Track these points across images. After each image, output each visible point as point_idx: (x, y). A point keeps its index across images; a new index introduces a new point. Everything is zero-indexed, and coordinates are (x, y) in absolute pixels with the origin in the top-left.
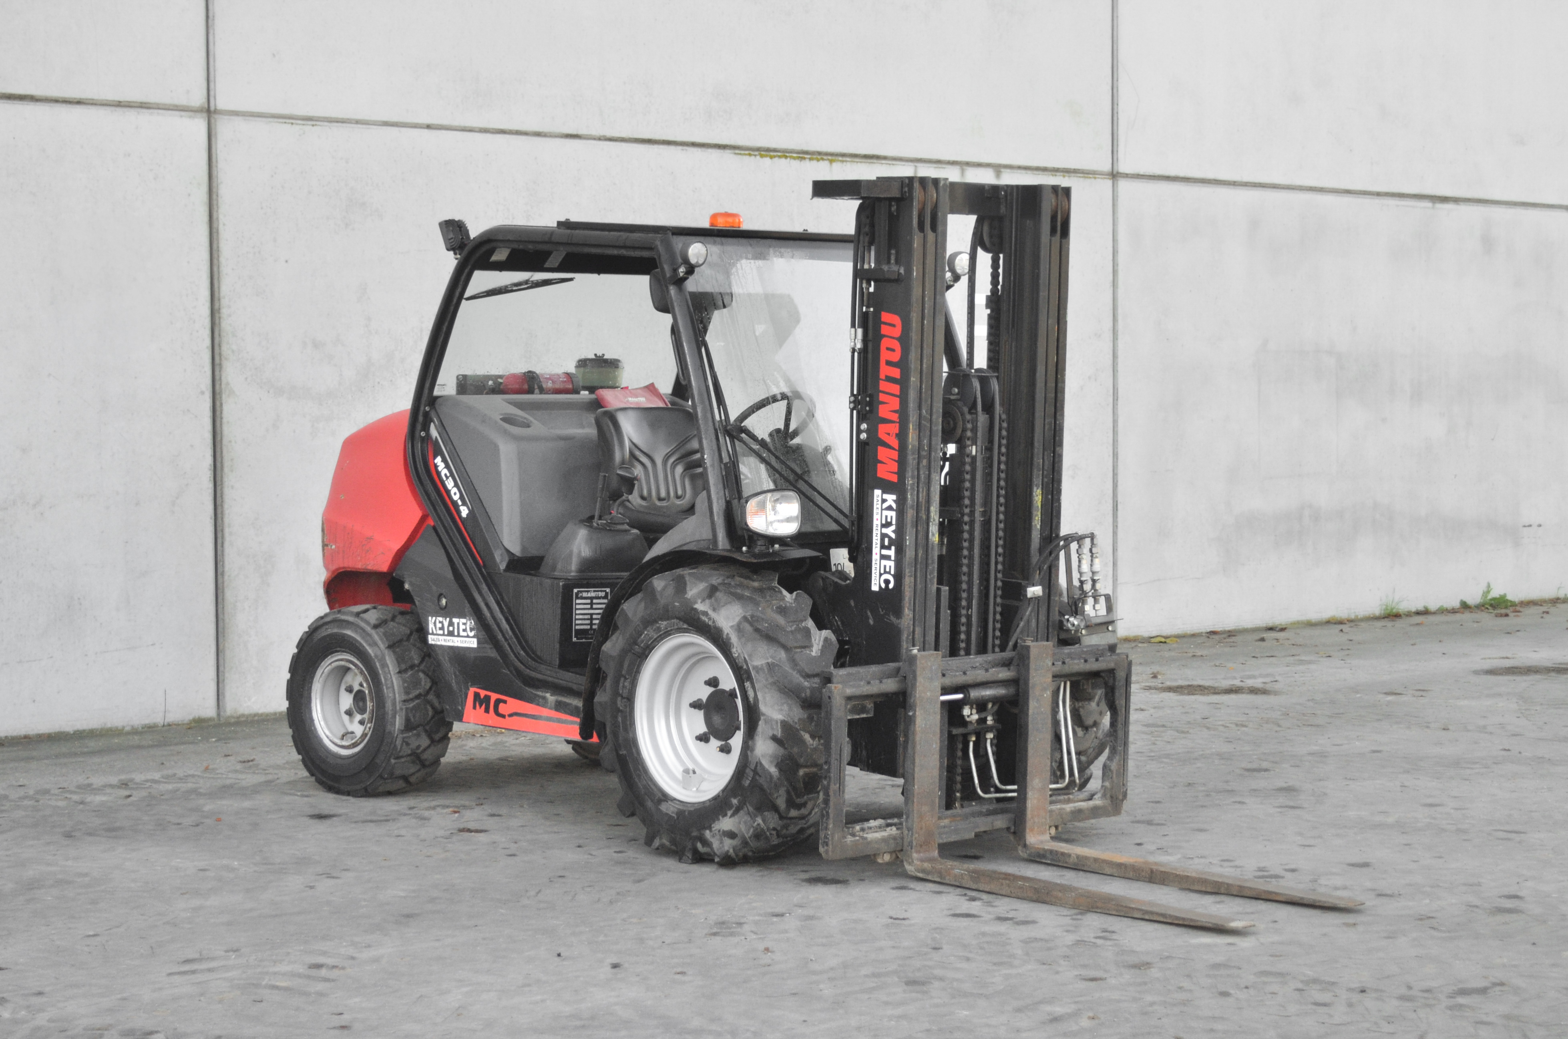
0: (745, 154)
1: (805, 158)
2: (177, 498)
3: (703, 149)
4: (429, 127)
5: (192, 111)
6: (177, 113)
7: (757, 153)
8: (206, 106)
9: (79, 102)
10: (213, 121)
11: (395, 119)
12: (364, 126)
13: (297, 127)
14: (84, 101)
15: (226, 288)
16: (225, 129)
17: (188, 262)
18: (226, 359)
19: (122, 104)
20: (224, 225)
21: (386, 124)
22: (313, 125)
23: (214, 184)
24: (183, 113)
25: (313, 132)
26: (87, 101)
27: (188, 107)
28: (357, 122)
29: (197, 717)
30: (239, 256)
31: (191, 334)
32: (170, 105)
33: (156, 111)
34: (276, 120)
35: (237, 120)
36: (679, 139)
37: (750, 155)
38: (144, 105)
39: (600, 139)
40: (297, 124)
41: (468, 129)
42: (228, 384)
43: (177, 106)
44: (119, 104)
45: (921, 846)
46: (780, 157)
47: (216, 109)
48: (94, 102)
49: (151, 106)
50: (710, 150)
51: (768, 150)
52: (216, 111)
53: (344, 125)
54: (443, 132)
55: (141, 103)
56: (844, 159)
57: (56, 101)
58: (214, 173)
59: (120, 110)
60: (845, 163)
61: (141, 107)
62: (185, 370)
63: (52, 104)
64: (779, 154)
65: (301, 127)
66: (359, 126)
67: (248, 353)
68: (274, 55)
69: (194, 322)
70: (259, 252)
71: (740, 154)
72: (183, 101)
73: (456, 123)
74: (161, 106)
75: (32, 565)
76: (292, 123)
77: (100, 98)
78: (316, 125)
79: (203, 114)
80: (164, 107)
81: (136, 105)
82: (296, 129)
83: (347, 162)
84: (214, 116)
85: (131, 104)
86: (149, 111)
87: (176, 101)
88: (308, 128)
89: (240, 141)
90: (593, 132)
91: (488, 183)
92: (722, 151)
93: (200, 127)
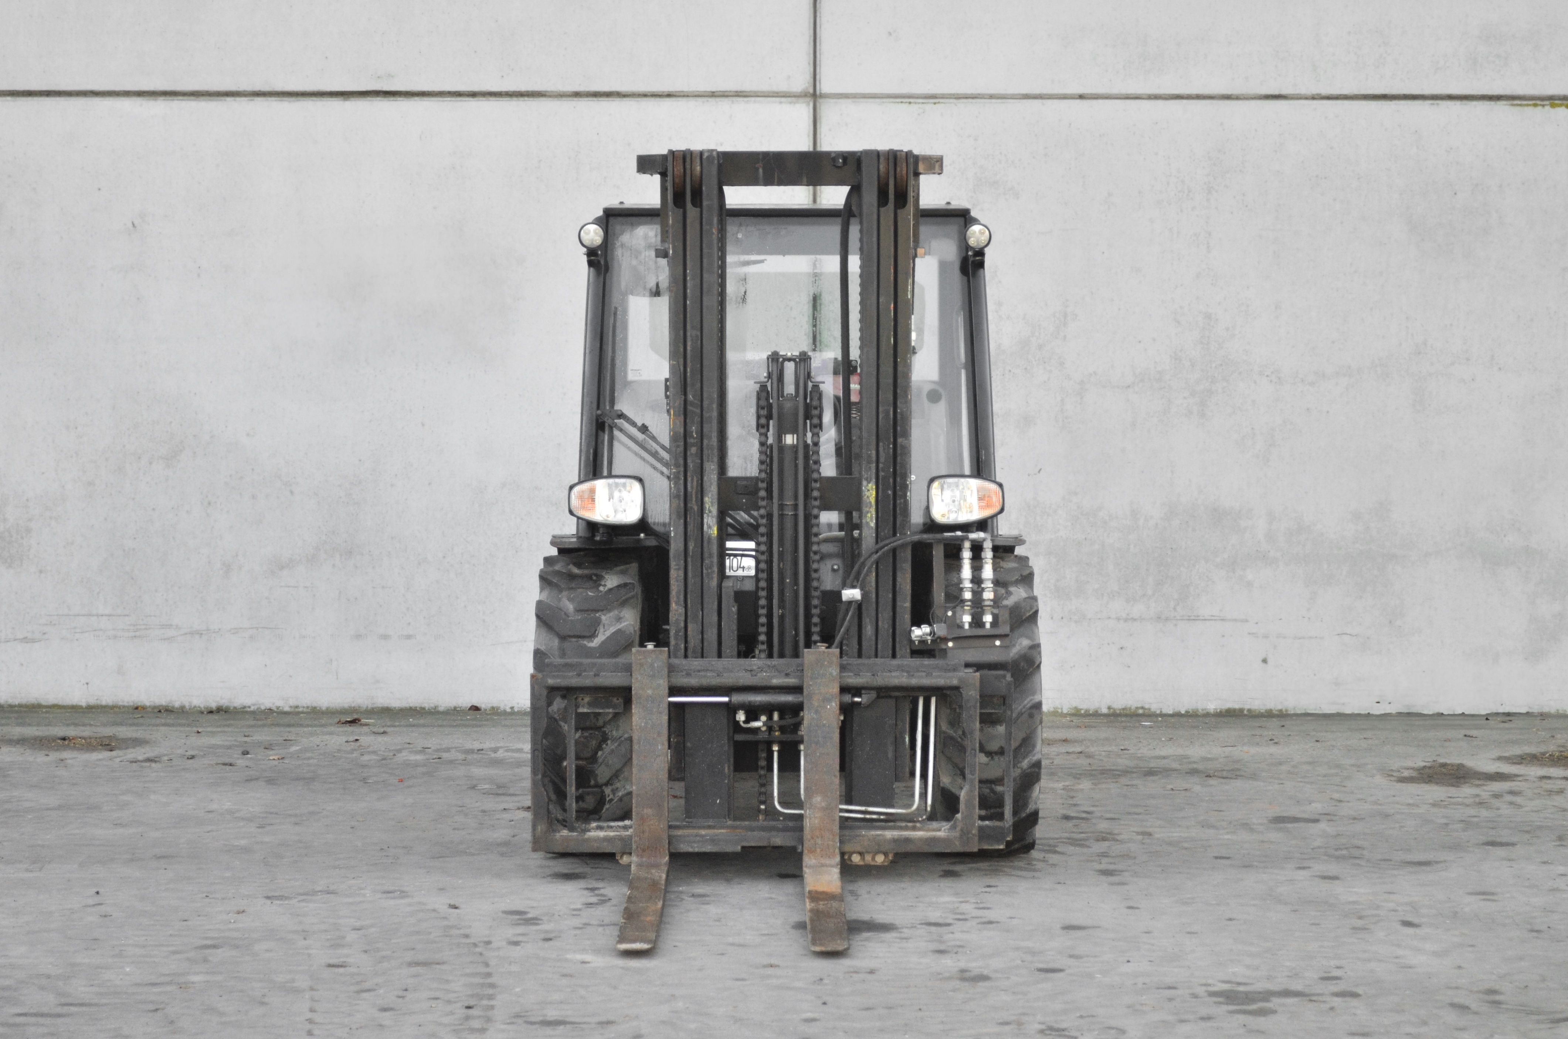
0: (1528, 105)
3: (1465, 102)
4: (1081, 97)
5: (795, 96)
6: (778, 99)
7: (1547, 103)
8: (811, 90)
9: (669, 95)
10: (818, 105)
11: (1037, 91)
12: (1000, 101)
13: (917, 106)
14: (674, 94)
16: (830, 113)
19: (716, 94)
21: (1027, 97)
22: (935, 103)
24: (783, 99)
25: (932, 110)
26: (677, 94)
27: (788, 92)
28: (991, 97)
31: (788, 321)
32: (769, 92)
33: (753, 99)
34: (892, 100)
35: (845, 104)
36: (1427, 92)
37: (1535, 105)
38: (740, 94)
39: (1313, 98)
40: (916, 103)
41: (1132, 96)
43: (777, 93)
44: (713, 95)
47: (821, 93)
48: (686, 94)
49: (748, 94)
50: (1475, 103)
52: (822, 96)
53: (974, 101)
54: (1100, 101)
55: (736, 92)
57: (645, 95)
59: (712, 100)
61: (737, 96)
63: (639, 99)
65: (920, 105)
66: (994, 101)
68: (890, 34)
69: (791, 309)
71: (1520, 105)
72: (783, 87)
73: (1115, 91)
74: (759, 94)
76: (910, 103)
77: (690, 90)
78: (939, 103)
79: (808, 99)
80: (762, 94)
81: (731, 94)
82: (915, 109)
83: (976, 140)
84: (820, 101)
85: (726, 94)
86: (746, 99)
87: (775, 89)
88: (929, 107)
89: (847, 125)
90: (1303, 91)
91: (1156, 154)
92: (1492, 103)
93: (801, 112)
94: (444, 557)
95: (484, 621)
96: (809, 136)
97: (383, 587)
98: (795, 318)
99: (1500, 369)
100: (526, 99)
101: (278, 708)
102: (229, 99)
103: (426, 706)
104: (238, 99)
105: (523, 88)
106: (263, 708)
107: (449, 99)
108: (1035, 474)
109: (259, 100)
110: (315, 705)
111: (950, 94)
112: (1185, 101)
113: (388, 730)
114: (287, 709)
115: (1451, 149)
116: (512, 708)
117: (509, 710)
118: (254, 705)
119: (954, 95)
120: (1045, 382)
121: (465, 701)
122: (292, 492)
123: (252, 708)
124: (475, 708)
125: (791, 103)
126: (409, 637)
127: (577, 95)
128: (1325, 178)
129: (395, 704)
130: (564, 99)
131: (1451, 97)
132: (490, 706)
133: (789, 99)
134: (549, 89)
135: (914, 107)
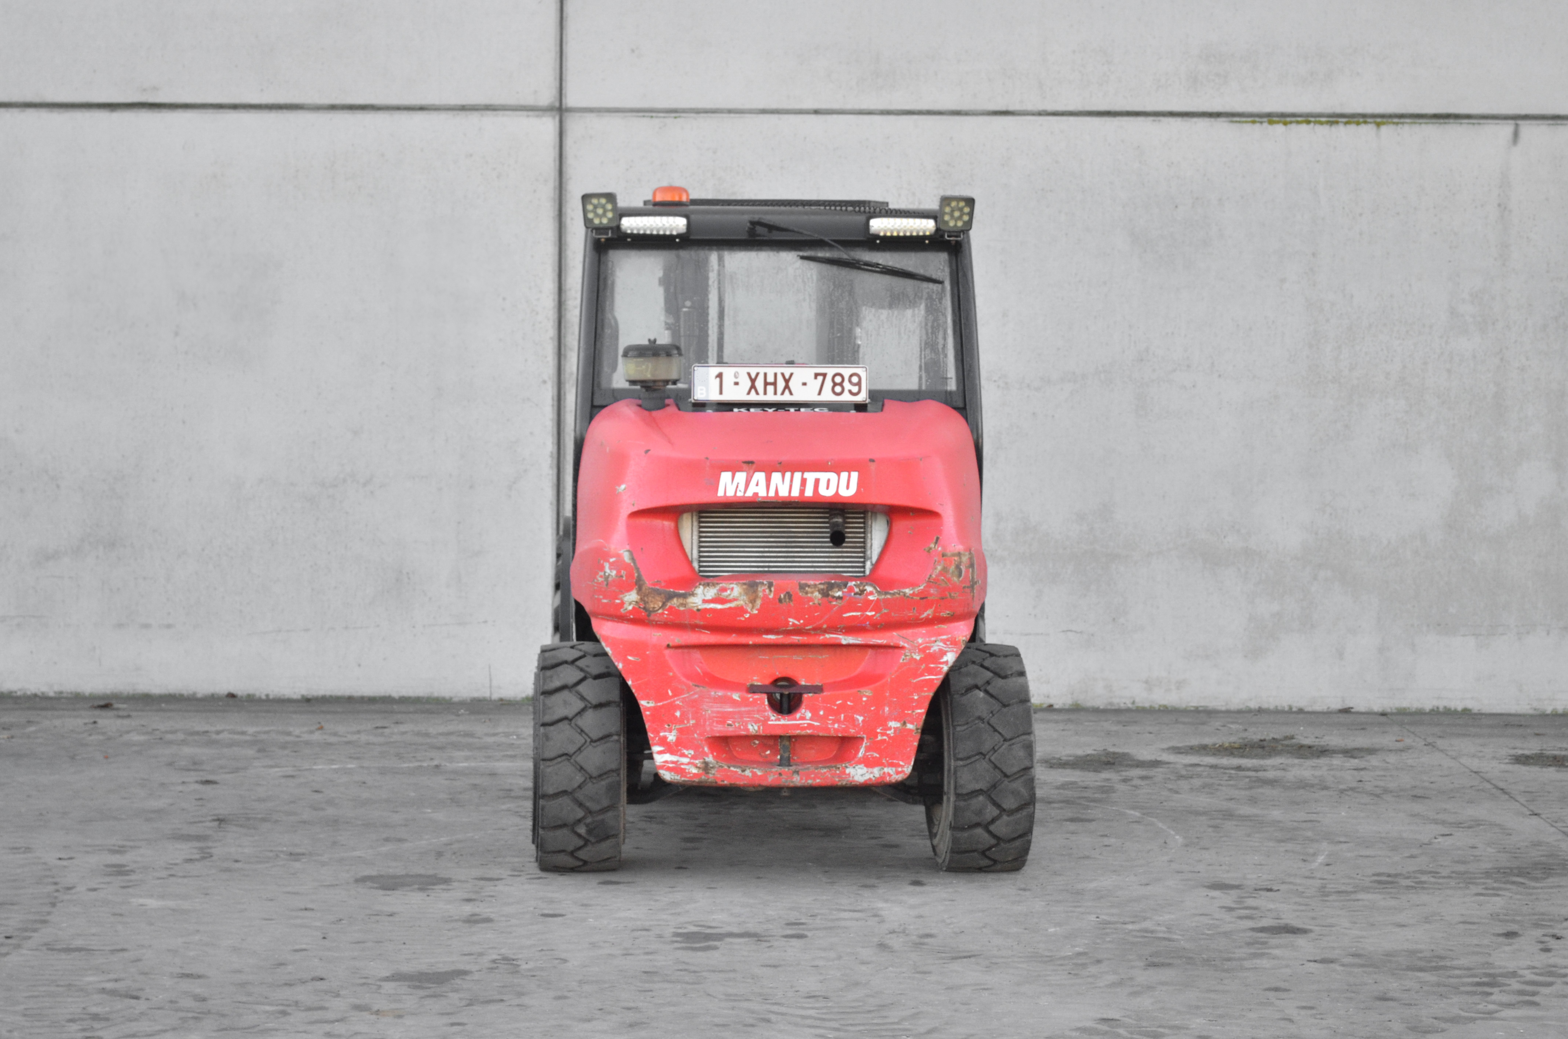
0: (1246, 122)
1: (1337, 123)
2: (514, 483)
3: (1186, 119)
4: (816, 112)
5: (541, 110)
6: (525, 113)
7: (1265, 119)
8: (557, 104)
9: (422, 108)
10: (564, 118)
11: (774, 106)
12: (737, 115)
13: (657, 120)
14: (426, 107)
16: (576, 126)
17: (532, 256)
18: (571, 350)
19: (466, 107)
20: (572, 219)
21: (764, 111)
22: (675, 118)
23: (564, 180)
24: (530, 113)
25: (673, 124)
26: (429, 107)
27: (535, 106)
28: (730, 111)
31: (534, 325)
32: (517, 106)
33: (502, 112)
34: (635, 114)
35: (591, 118)
36: (1149, 108)
37: (1254, 122)
38: (489, 108)
39: (1040, 114)
40: (657, 117)
41: (865, 111)
43: (524, 107)
44: (463, 108)
46: (1298, 122)
47: (566, 107)
48: (437, 107)
49: (496, 108)
50: (1195, 120)
51: (1283, 115)
52: (568, 110)
53: (714, 115)
54: (835, 116)
55: (487, 106)
56: (1402, 120)
57: (398, 108)
58: (564, 169)
59: (463, 114)
60: (1400, 126)
61: (486, 110)
62: (526, 360)
63: (393, 112)
64: (1299, 119)
65: (661, 119)
66: (732, 115)
68: (633, 51)
71: (1239, 122)
72: (530, 101)
73: (849, 106)
74: (507, 108)
75: (361, 539)
76: (652, 117)
77: (441, 104)
78: (679, 117)
79: (554, 113)
80: (510, 108)
81: (480, 108)
82: (656, 122)
83: (715, 152)
84: (566, 114)
85: (476, 107)
86: (495, 113)
87: (523, 102)
88: (670, 121)
89: (591, 137)
90: (1030, 107)
91: (888, 167)
92: (1212, 120)
93: (548, 126)
94: (203, 550)
95: (241, 611)
96: (554, 148)
97: (145, 578)
98: (540, 323)
99: (1220, 376)
100: (285, 111)
101: (43, 693)
103: (185, 693)
105: (282, 100)
106: (29, 693)
107: (211, 111)
110: (79, 690)
111: (691, 109)
112: (915, 117)
113: (133, 714)
114: (51, 694)
115: (1172, 163)
116: (267, 696)
117: (264, 697)
118: (20, 690)
119: (694, 109)
121: (223, 688)
122: (58, 486)
123: (19, 693)
124: (232, 696)
125: (537, 116)
126: (169, 626)
127: (333, 107)
128: (1051, 191)
129: (156, 690)
130: (321, 111)
131: (1172, 114)
132: (245, 693)
133: (537, 113)
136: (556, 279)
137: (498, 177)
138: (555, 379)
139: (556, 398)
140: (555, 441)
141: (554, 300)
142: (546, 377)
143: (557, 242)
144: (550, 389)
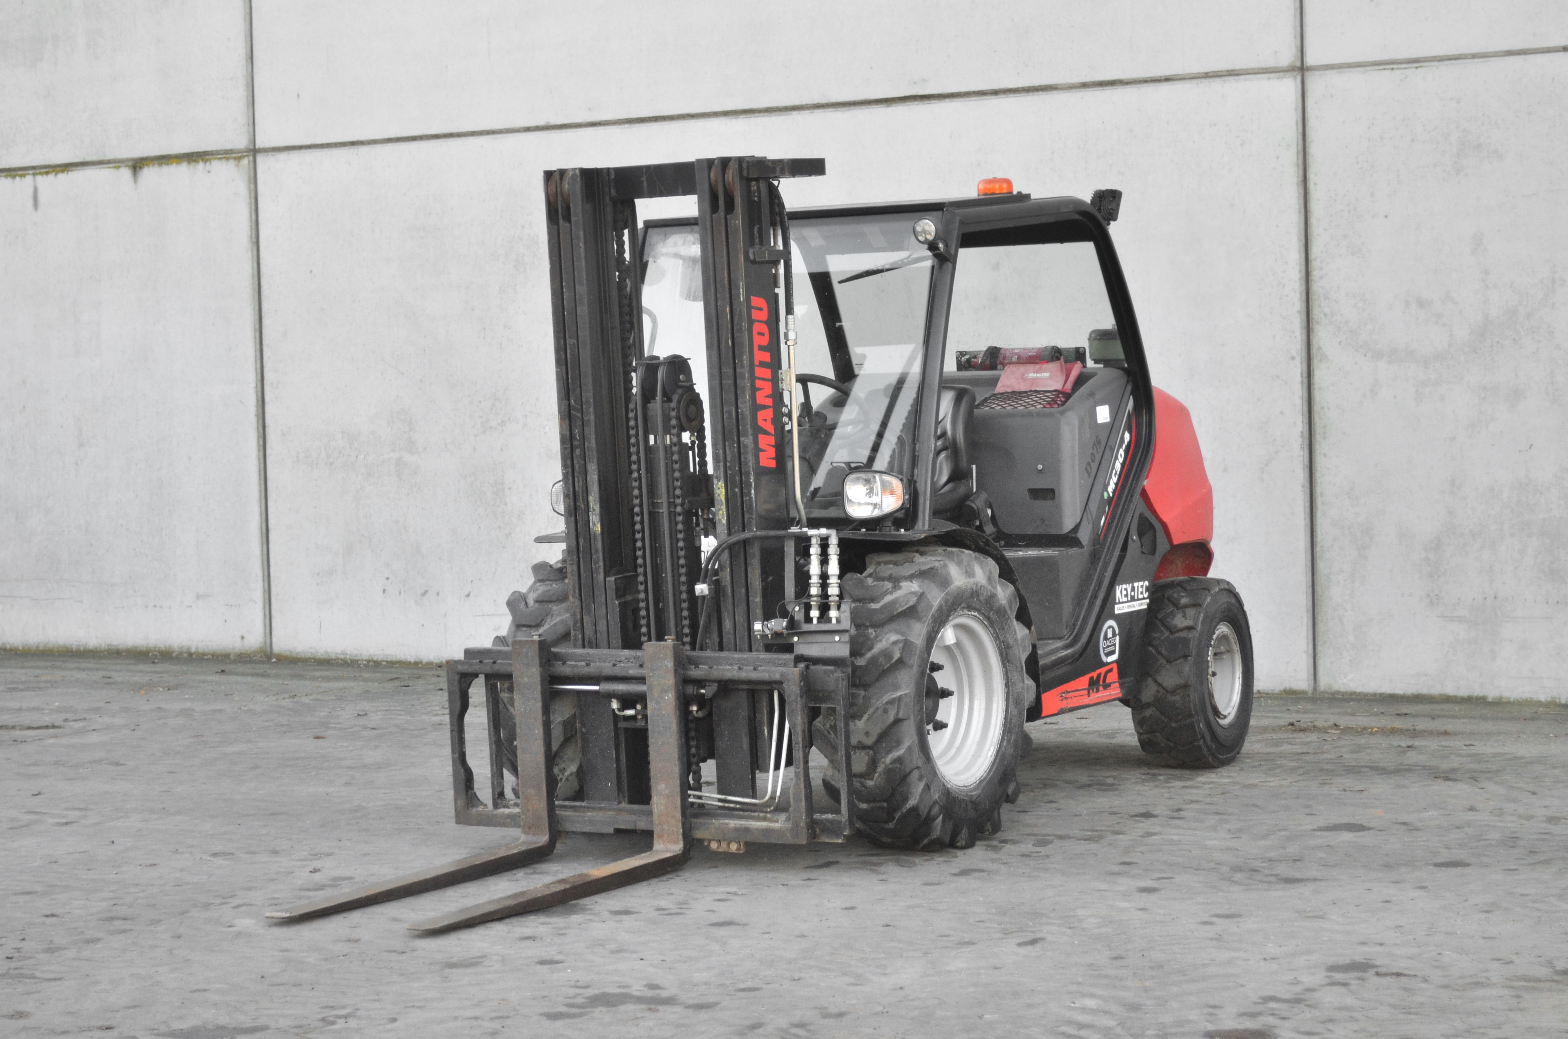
2: (1266, 465)
5: (1283, 71)
6: (1266, 76)
8: (1298, 64)
9: (1167, 79)
10: (1305, 77)
12: (1482, 60)
13: (1399, 72)
14: (1171, 77)
15: (1316, 250)
16: (1316, 84)
17: (1277, 226)
18: (1318, 323)
19: (1209, 74)
20: (1315, 184)
21: (1509, 53)
22: (1417, 68)
23: (1307, 144)
24: (1272, 75)
25: (1415, 75)
26: (1174, 77)
27: (1276, 68)
28: (1474, 56)
29: (1288, 688)
30: (1331, 215)
31: (1281, 299)
32: (1258, 69)
33: (1243, 77)
34: (1377, 67)
35: (1332, 75)
38: (1232, 73)
40: (1398, 69)
42: (1319, 348)
43: (1266, 69)
44: (1207, 76)
45: (530, 828)
47: (1308, 66)
48: (1182, 77)
49: (1239, 72)
52: (1309, 69)
53: (1457, 61)
55: (1228, 71)
57: (1145, 81)
58: (1307, 132)
59: (1206, 82)
61: (1231, 75)
62: (1274, 336)
63: (1140, 85)
65: (1402, 71)
66: (1476, 60)
67: (1342, 315)
69: (1284, 286)
70: (1355, 209)
72: (1271, 63)
74: (1249, 72)
76: (1392, 69)
77: (1185, 72)
78: (1421, 67)
79: (1295, 73)
80: (1252, 72)
81: (1223, 74)
83: (1458, 102)
84: (1307, 74)
85: (1219, 74)
86: (1237, 78)
87: (1263, 65)
89: (1332, 96)
93: (1289, 87)
96: (1296, 110)
100: (1040, 93)
102: (795, 113)
104: (802, 112)
105: (1036, 83)
107: (974, 98)
108: (1526, 450)
109: (819, 113)
111: (1433, 57)
119: (1436, 57)
120: (1534, 353)
125: (1278, 78)
127: (1084, 85)
130: (1073, 90)
133: (1278, 74)
134: (1059, 82)
135: (1397, 73)
136: (1303, 249)
137: (1242, 145)
138: (1304, 355)
139: (1305, 375)
140: (1306, 420)
141: (1300, 271)
142: (1294, 354)
143: (1303, 210)
144: (1299, 365)
